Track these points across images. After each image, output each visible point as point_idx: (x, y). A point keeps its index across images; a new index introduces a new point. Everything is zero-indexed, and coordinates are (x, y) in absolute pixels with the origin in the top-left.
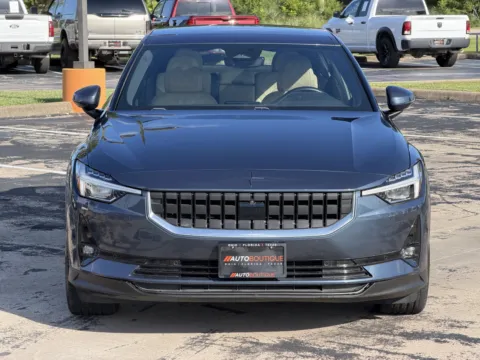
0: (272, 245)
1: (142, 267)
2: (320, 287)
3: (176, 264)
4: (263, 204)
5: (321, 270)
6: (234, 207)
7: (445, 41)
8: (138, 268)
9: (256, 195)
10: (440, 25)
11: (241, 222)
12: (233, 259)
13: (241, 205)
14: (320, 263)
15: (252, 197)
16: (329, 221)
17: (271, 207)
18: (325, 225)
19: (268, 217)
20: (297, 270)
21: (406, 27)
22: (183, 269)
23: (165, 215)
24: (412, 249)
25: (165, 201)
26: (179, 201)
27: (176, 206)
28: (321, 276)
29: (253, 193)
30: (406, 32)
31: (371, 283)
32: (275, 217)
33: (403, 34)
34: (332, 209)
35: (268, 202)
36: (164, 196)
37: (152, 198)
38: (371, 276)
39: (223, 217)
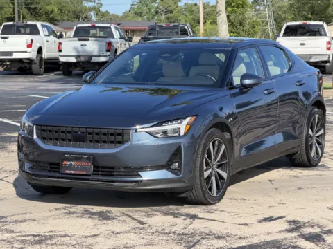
0: (86, 157)
3: (46, 164)
5: (113, 172)
6: (71, 135)
9: (81, 129)
12: (67, 163)
14: (113, 168)
16: (117, 145)
17: (88, 136)
18: (115, 147)
20: (102, 171)
22: (50, 168)
23: (41, 138)
24: (177, 164)
27: (46, 133)
28: (113, 175)
31: (141, 181)
32: (91, 141)
34: (119, 138)
35: (87, 133)
36: (41, 128)
38: (142, 177)
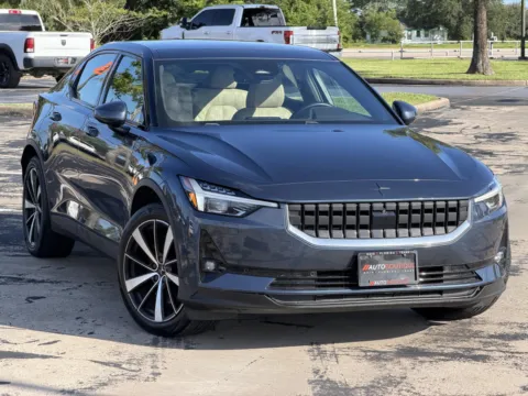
0: (405, 253)
1: (278, 279)
2: (440, 292)
3: (314, 275)
4: (393, 214)
5: (442, 275)
6: (368, 217)
7: (70, 60)
8: (273, 280)
9: (388, 205)
10: (64, 43)
11: (374, 231)
12: (371, 267)
13: (374, 214)
14: (441, 269)
15: (385, 207)
16: (450, 228)
17: (401, 216)
18: (446, 232)
19: (397, 225)
21: (28, 44)
22: (319, 280)
23: (303, 227)
24: (500, 253)
25: (303, 213)
26: (317, 213)
27: (314, 217)
28: (442, 281)
29: (384, 203)
30: (28, 50)
31: (481, 287)
32: (404, 226)
33: (25, 51)
34: (452, 216)
35: (398, 211)
36: (303, 208)
37: (290, 210)
38: (480, 279)
39: (358, 227)
